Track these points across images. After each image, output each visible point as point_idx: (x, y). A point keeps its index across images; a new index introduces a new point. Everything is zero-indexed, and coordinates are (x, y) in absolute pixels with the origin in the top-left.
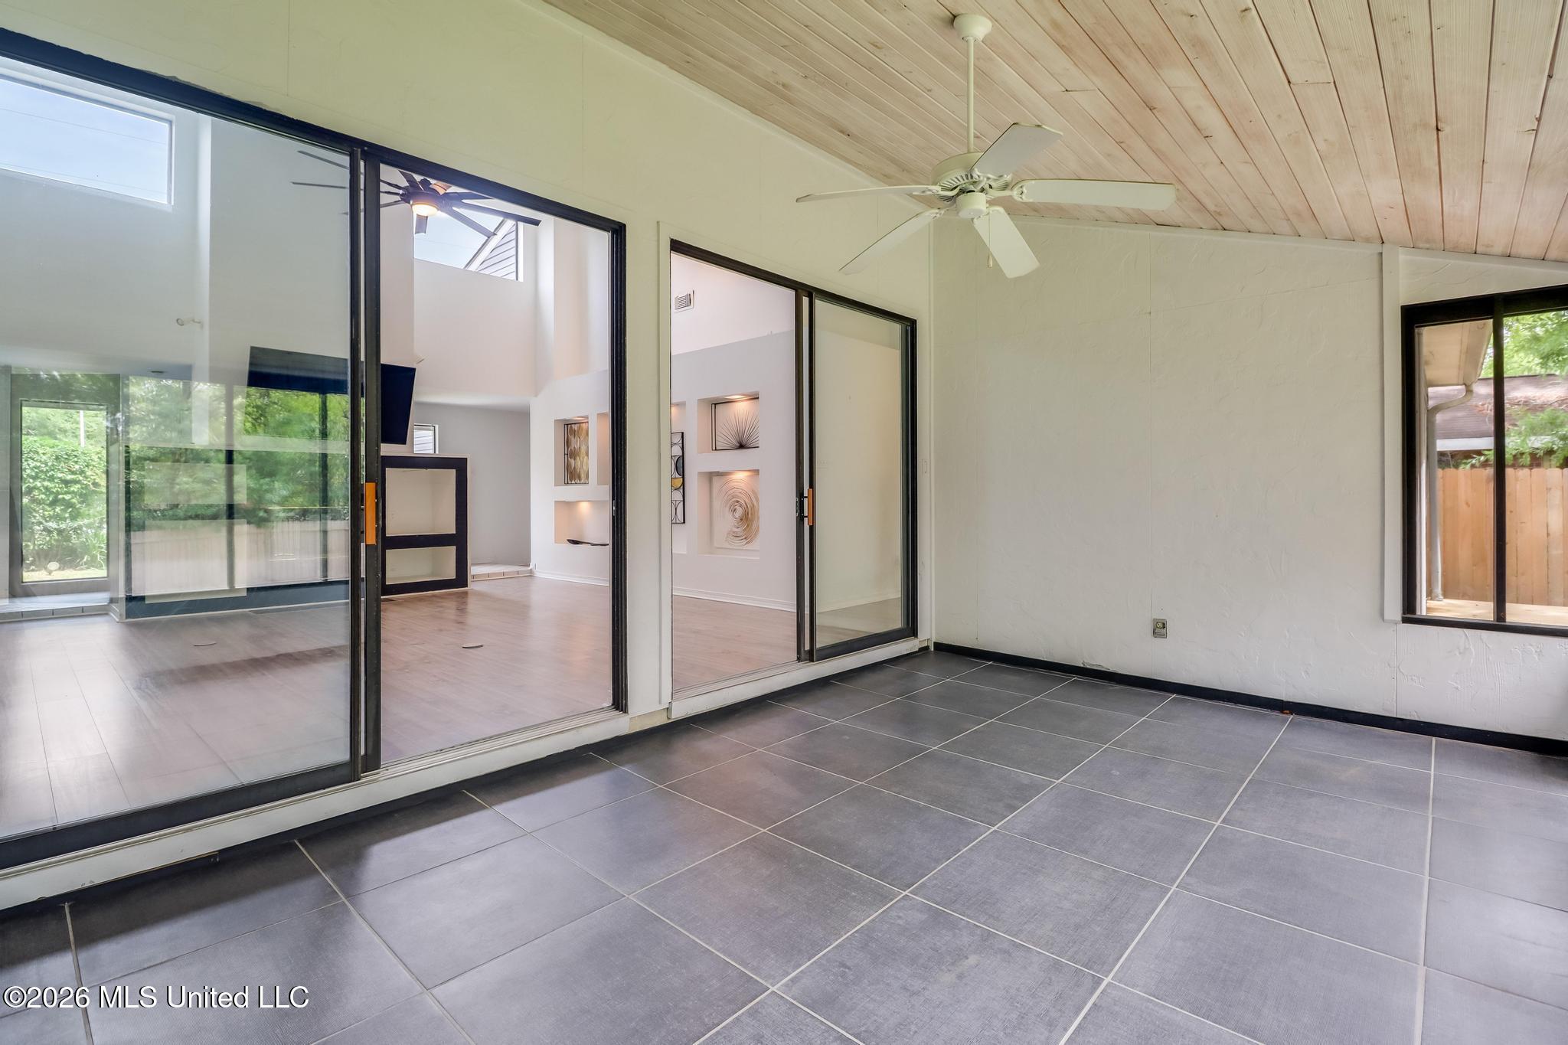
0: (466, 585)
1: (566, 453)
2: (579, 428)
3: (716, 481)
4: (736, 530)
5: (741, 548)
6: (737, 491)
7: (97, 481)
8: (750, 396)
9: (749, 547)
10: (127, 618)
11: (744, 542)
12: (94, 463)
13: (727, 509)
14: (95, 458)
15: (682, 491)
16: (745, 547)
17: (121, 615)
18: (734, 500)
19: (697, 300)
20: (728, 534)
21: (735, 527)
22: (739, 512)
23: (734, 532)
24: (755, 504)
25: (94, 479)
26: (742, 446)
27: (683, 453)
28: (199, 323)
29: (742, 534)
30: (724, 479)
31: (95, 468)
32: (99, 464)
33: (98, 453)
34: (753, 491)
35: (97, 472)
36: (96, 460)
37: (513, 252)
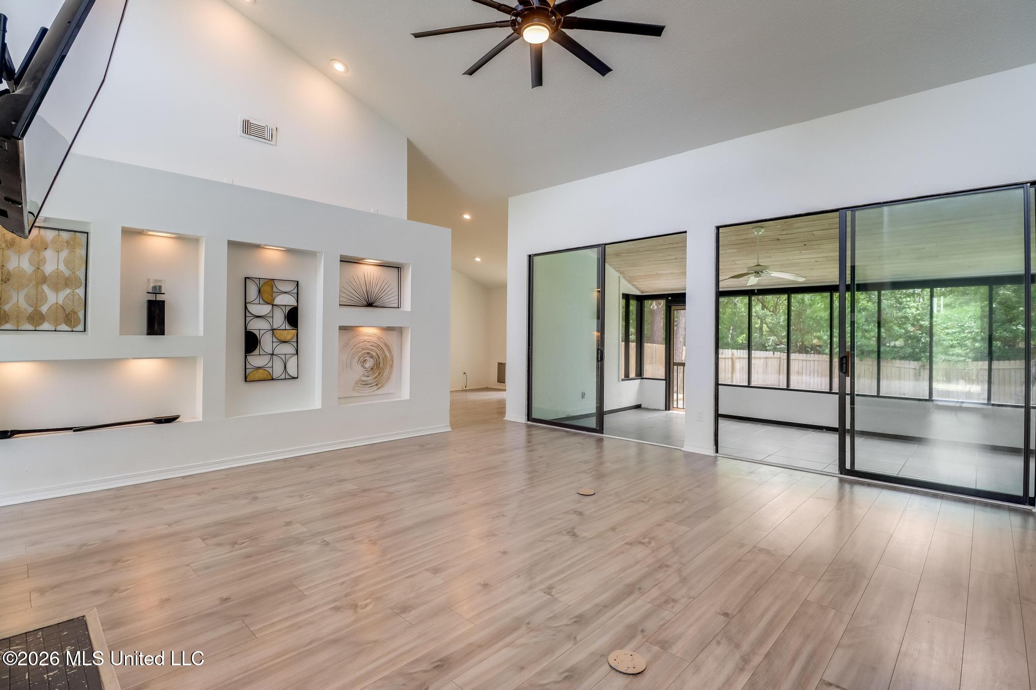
3: (347, 336)
4: (365, 379)
5: (371, 394)
6: (368, 344)
9: (380, 392)
11: (376, 388)
13: (356, 359)
15: (294, 344)
16: (376, 393)
18: (363, 352)
20: (356, 383)
21: (365, 376)
22: (370, 363)
23: (363, 381)
24: (387, 354)
26: (370, 305)
27: (298, 305)
29: (373, 381)
34: (386, 345)
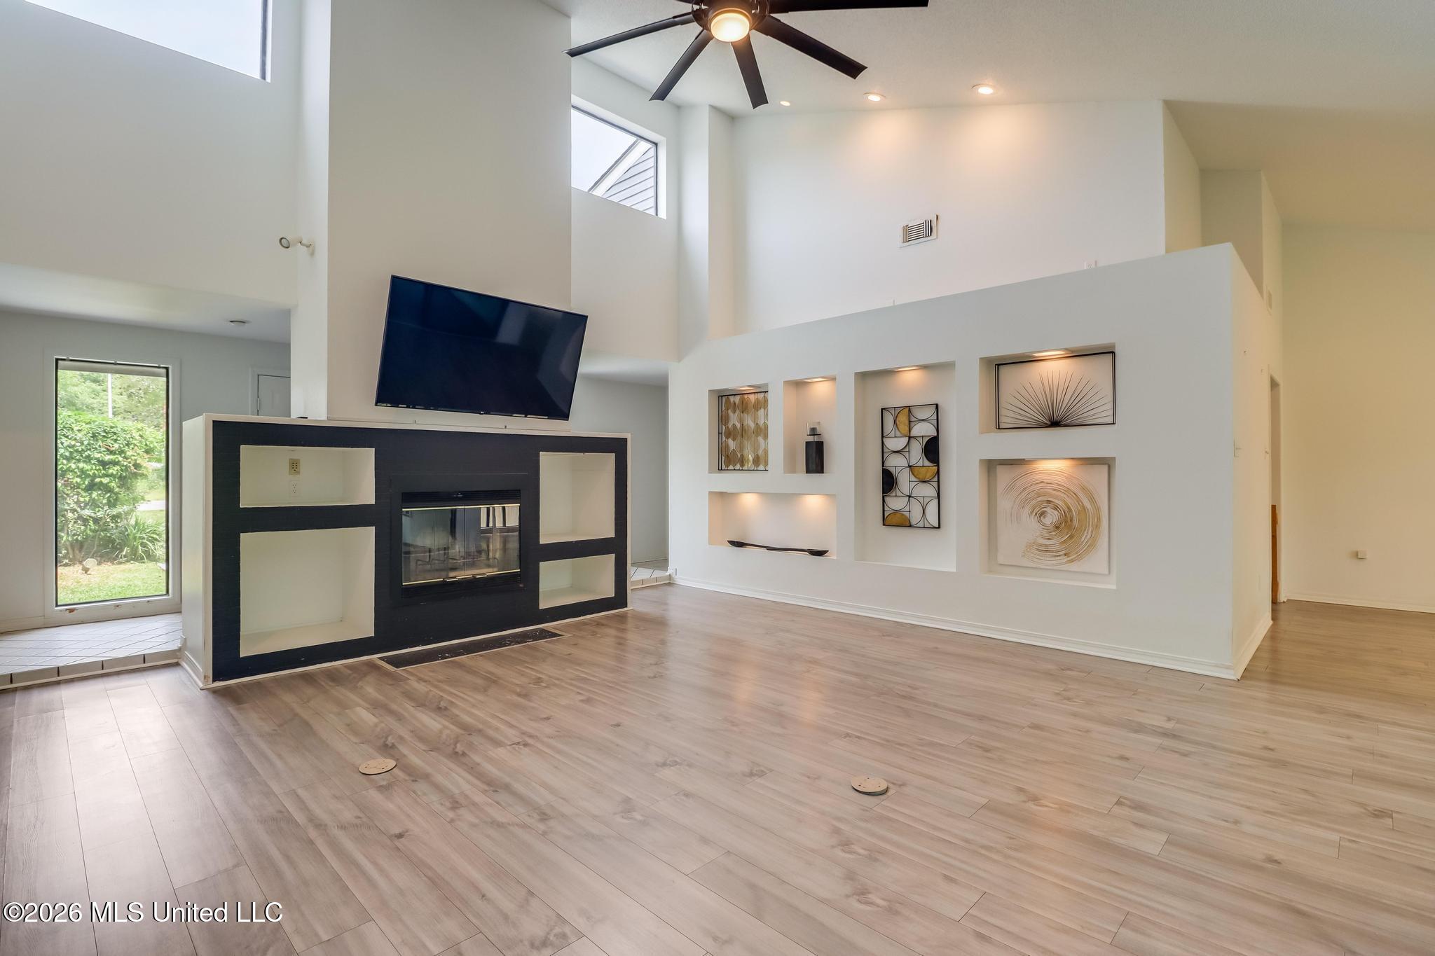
0: (625, 605)
1: (720, 432)
2: (742, 401)
3: (1003, 476)
4: (1047, 542)
5: (1056, 568)
6: (1049, 487)
7: (138, 462)
8: (1072, 352)
9: (1074, 567)
10: (214, 680)
11: (1065, 559)
12: (135, 442)
13: (1027, 510)
14: (136, 435)
15: (935, 484)
16: (1066, 567)
17: (205, 677)
18: (1040, 499)
19: (942, 229)
20: (1028, 546)
21: (1044, 537)
22: (1052, 517)
23: (1041, 545)
25: (136, 460)
26: (1055, 424)
27: (938, 434)
28: (308, 246)
29: (1059, 548)
30: (1018, 470)
31: (136, 448)
32: (140, 442)
33: (139, 430)
34: (1084, 489)
35: (139, 451)
36: (138, 438)
37: (652, 182)
